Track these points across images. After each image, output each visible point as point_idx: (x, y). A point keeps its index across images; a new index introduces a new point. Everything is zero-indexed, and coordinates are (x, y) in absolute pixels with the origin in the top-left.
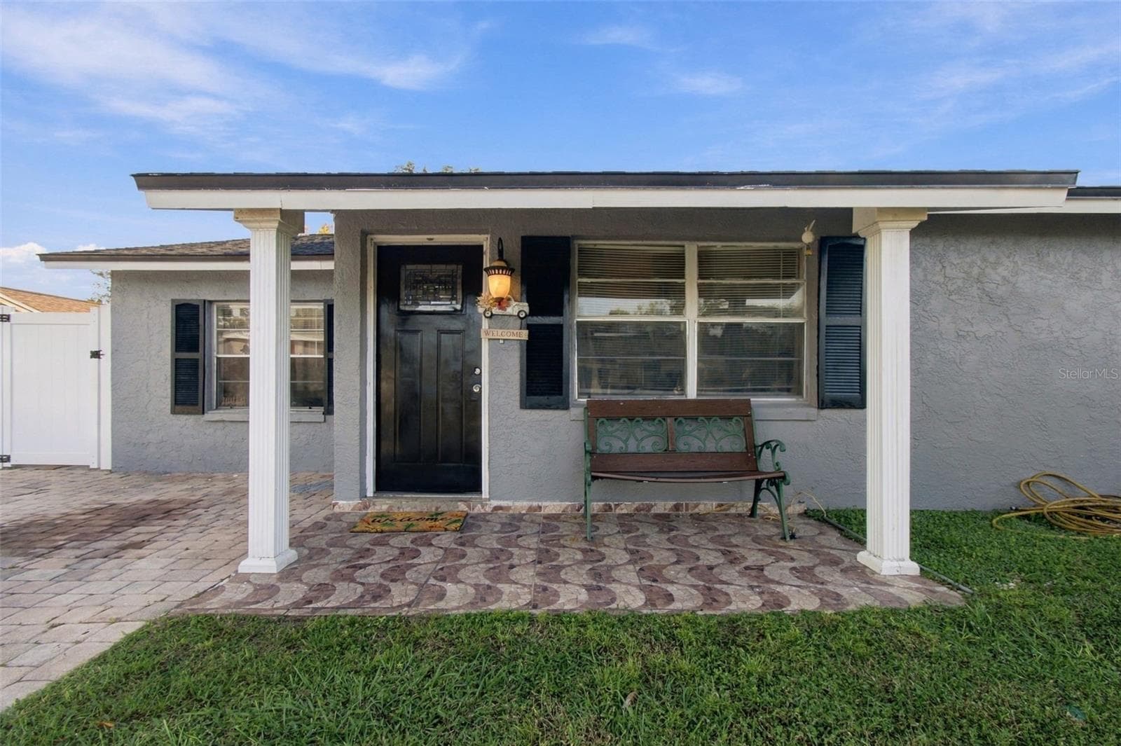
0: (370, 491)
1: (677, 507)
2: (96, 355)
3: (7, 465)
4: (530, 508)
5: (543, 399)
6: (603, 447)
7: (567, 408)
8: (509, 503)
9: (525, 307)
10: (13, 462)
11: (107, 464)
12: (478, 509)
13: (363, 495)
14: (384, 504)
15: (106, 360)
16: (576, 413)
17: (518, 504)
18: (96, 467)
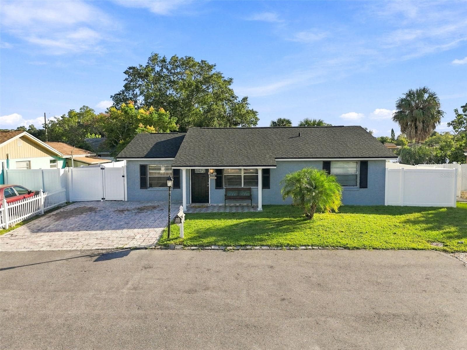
0: (191, 203)
1: (240, 205)
2: (123, 176)
3: (104, 200)
4: (217, 205)
5: (219, 188)
6: (228, 195)
7: (223, 189)
8: (214, 204)
9: (216, 173)
10: (106, 200)
11: (126, 200)
12: (209, 205)
13: (190, 204)
14: (194, 205)
15: (126, 178)
16: (224, 190)
17: (215, 204)
18: (124, 200)
